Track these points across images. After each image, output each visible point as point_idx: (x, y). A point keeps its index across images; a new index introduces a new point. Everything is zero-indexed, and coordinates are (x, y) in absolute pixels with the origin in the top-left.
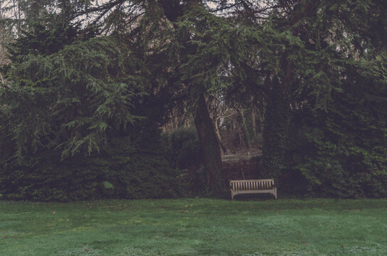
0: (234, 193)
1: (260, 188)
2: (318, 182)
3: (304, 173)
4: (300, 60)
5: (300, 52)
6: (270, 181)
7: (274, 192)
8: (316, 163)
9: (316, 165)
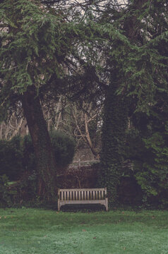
0: (60, 203)
1: (91, 198)
2: (154, 193)
3: (139, 183)
4: (123, 57)
5: (123, 48)
6: (103, 191)
7: (105, 202)
8: (153, 172)
9: (152, 174)
